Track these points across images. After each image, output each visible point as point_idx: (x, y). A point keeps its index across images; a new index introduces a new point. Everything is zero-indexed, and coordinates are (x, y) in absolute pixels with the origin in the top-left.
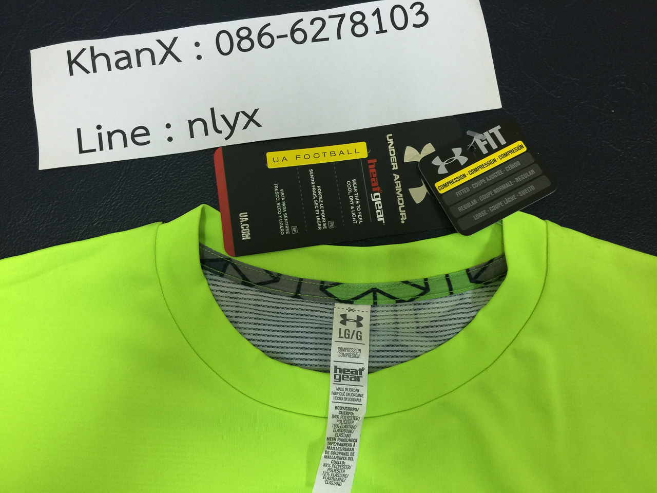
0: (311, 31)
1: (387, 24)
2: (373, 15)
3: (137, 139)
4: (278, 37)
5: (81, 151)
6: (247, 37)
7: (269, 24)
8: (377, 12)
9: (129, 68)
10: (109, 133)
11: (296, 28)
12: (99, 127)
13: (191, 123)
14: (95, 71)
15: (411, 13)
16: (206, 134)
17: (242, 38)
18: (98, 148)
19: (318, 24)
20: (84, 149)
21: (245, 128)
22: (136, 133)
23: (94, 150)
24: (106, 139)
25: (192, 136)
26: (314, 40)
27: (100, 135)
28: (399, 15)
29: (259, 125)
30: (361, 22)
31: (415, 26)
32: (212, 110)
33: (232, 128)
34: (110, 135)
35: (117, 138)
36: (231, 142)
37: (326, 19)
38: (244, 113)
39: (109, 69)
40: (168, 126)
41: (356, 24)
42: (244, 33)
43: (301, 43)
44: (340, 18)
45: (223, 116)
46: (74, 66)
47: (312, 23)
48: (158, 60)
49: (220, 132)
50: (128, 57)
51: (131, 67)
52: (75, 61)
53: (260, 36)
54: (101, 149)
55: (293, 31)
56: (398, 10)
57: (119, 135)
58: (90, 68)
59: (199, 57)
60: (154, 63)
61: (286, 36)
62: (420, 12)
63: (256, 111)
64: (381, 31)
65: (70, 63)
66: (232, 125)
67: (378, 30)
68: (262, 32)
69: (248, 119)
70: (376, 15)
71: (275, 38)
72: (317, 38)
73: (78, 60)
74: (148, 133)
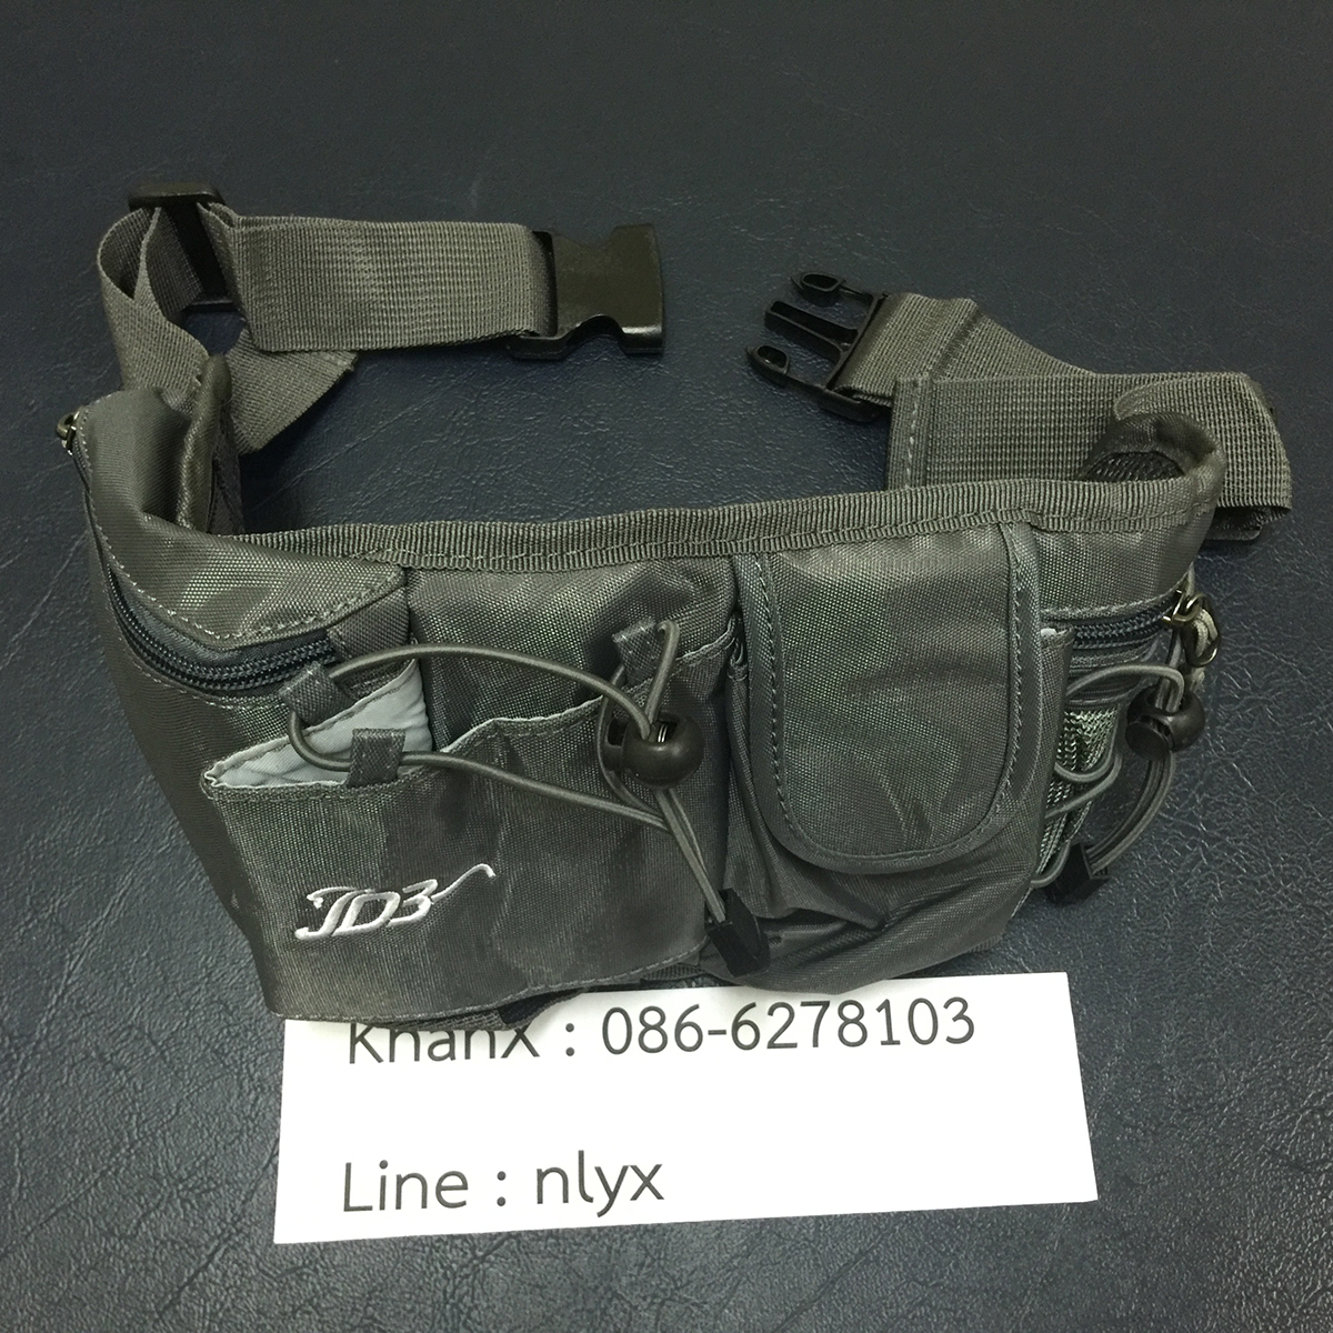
0: (769, 1027)
1: (901, 1030)
2: (879, 1010)
3: (446, 1195)
4: (711, 1033)
5: (347, 1208)
6: (657, 1027)
7: (696, 1007)
8: (886, 1006)
9: (449, 1059)
10: (399, 1177)
11: (742, 1019)
12: (384, 1165)
13: (541, 1175)
14: (392, 1059)
15: (945, 1016)
16: (566, 1200)
17: (648, 1027)
18: (376, 1205)
19: (782, 1014)
20: (352, 1204)
21: (635, 1198)
22: (446, 1183)
23: (370, 1208)
24: (393, 1189)
25: (540, 1201)
26: (772, 1045)
27: (383, 1179)
28: (922, 1015)
29: (659, 1197)
30: (856, 1021)
31: (949, 1040)
32: (581, 1154)
33: (612, 1195)
34: (400, 1181)
35: (412, 1189)
36: (607, 1221)
37: (796, 1006)
38: (635, 1169)
39: (417, 1058)
40: (502, 1176)
41: (847, 1021)
42: (652, 1018)
43: (749, 1048)
44: (820, 1008)
45: (599, 1171)
46: (359, 1045)
47: (771, 1013)
48: (500, 1051)
49: (591, 1200)
50: (451, 1041)
51: (453, 1058)
52: (362, 1038)
53: (680, 1027)
54: (382, 1207)
55: (737, 1025)
56: (921, 1009)
57: (416, 1183)
58: (385, 1054)
59: (570, 1052)
60: (492, 1055)
61: (724, 1032)
62: (960, 1016)
63: (657, 1168)
64: (891, 1041)
65: (354, 1041)
66: (612, 1190)
67: (886, 1039)
68: (685, 1021)
69: (640, 1182)
70: (884, 1011)
71: (705, 1033)
72: (776, 1042)
73: (366, 1037)
74: (465, 1187)
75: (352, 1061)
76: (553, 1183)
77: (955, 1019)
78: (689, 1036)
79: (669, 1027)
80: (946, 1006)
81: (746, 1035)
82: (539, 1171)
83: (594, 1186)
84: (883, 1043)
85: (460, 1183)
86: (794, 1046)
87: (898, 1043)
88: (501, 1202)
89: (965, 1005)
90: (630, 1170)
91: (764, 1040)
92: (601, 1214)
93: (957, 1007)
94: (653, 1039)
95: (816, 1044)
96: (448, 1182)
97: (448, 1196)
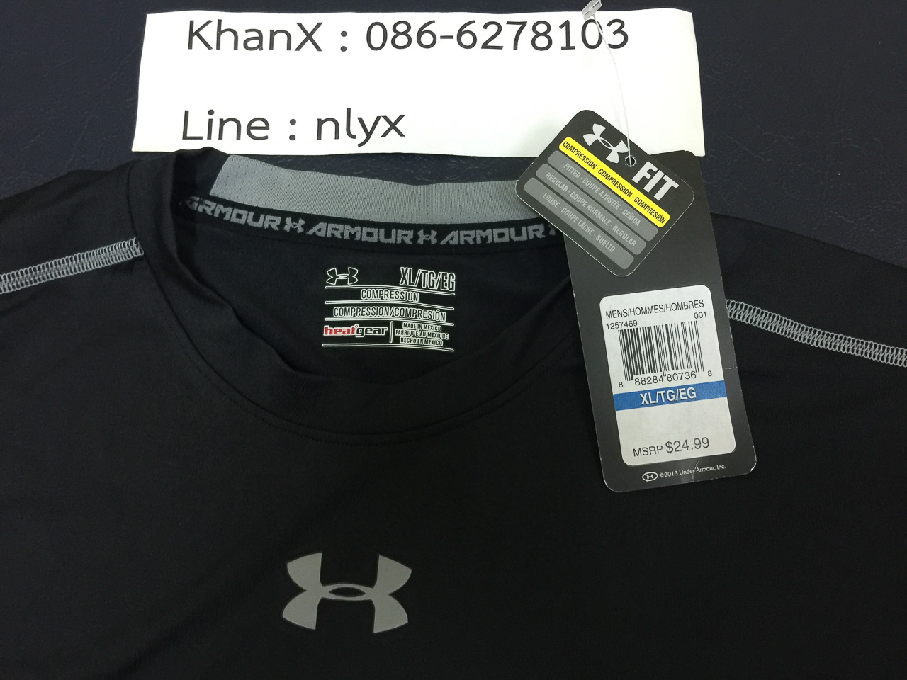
1: (576, 39)
2: (561, 27)
3: (253, 132)
4: (442, 37)
6: (405, 33)
7: (433, 22)
8: (566, 24)
9: (258, 49)
10: (221, 120)
11: (466, 29)
12: (211, 112)
13: (320, 122)
14: (218, 47)
15: (608, 31)
16: (337, 137)
17: (398, 34)
18: (205, 135)
19: (493, 29)
20: (188, 135)
23: (201, 138)
24: (217, 127)
25: (319, 137)
26: (485, 46)
27: (211, 121)
28: (592, 32)
29: (401, 134)
30: (545, 34)
31: (611, 46)
32: (349, 110)
33: (369, 134)
34: (222, 122)
36: (366, 149)
37: (503, 25)
38: (386, 118)
39: (236, 48)
40: (293, 122)
41: (538, 34)
42: (402, 28)
43: (469, 47)
44: (520, 26)
45: (360, 119)
46: (195, 38)
47: (485, 26)
48: (294, 45)
49: (354, 137)
50: (260, 38)
51: (261, 49)
52: (197, 33)
53: (421, 33)
55: (461, 33)
56: (591, 26)
57: (234, 124)
58: (214, 45)
59: (344, 49)
60: (289, 48)
61: (452, 37)
62: (619, 31)
63: (401, 117)
64: (568, 47)
65: (192, 34)
66: (369, 130)
67: (565, 46)
68: (424, 30)
69: (389, 126)
70: (565, 27)
71: (438, 38)
72: (489, 44)
73: (200, 33)
74: (267, 127)
75: (190, 46)
76: (328, 128)
77: (615, 33)
78: (427, 39)
79: (413, 33)
80: (609, 24)
81: (467, 39)
82: (319, 120)
83: (356, 128)
84: (563, 48)
85: (262, 124)
86: (501, 48)
87: (573, 48)
88: (292, 137)
89: (623, 24)
90: (382, 119)
91: (480, 42)
92: (360, 145)
93: (617, 25)
94: (402, 40)
95: (515, 47)
96: (254, 124)
97: (255, 133)
